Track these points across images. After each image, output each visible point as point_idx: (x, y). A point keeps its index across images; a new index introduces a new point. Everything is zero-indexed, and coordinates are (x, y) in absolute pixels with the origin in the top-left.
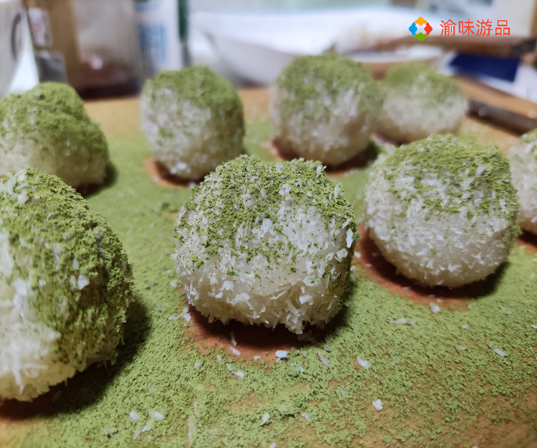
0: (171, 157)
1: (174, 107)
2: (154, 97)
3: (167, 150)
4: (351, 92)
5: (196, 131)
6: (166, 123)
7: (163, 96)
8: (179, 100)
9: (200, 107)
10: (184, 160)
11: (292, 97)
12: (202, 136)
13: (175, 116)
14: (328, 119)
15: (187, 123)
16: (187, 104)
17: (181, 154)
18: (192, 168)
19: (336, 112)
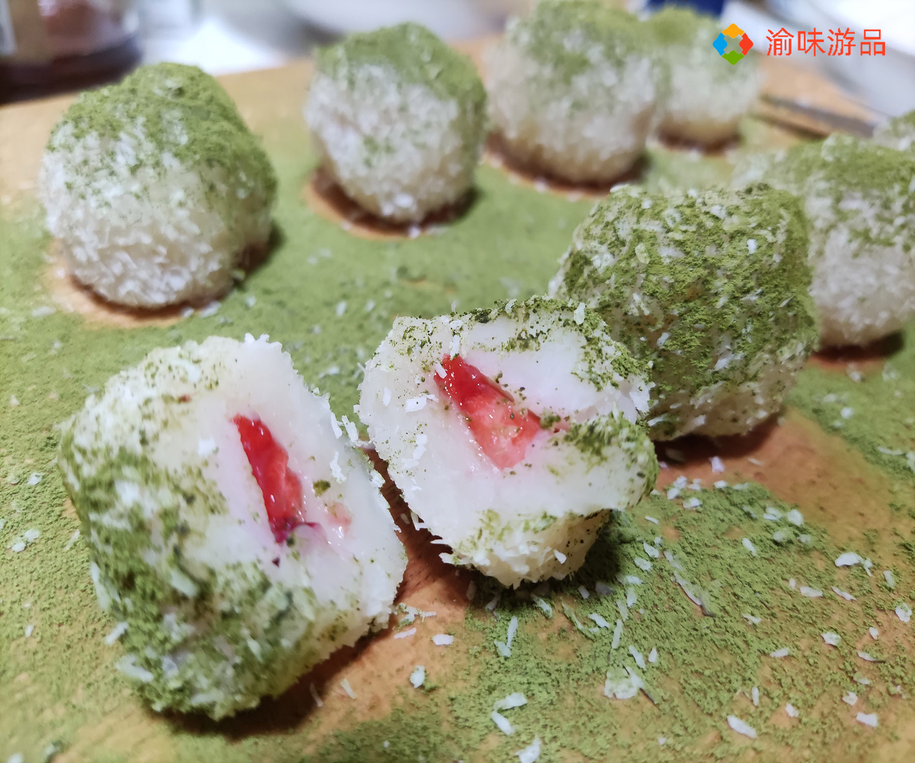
0: (386, 187)
1: (393, 98)
2: (352, 83)
3: (380, 174)
4: (645, 63)
5: (433, 139)
6: (376, 129)
7: (370, 80)
8: (399, 86)
9: (440, 97)
10: (409, 190)
11: (548, 72)
12: (442, 147)
13: (395, 115)
14: (611, 108)
15: (416, 126)
16: (416, 93)
17: (406, 181)
18: (419, 202)
19: (623, 96)
